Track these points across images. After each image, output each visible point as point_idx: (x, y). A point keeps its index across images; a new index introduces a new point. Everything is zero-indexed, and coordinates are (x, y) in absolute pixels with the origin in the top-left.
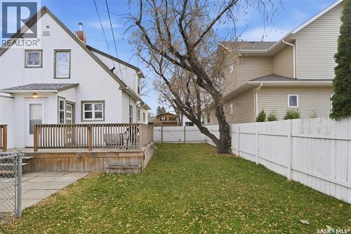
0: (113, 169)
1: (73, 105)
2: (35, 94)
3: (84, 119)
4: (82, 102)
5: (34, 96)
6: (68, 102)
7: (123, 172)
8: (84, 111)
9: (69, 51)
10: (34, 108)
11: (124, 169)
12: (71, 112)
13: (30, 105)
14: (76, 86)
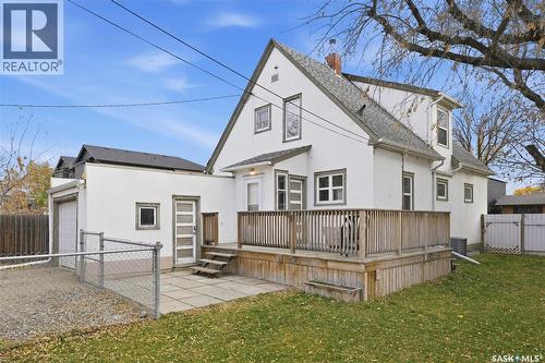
0: (315, 287)
1: (304, 180)
2: (253, 170)
3: (318, 202)
4: (316, 174)
5: (252, 173)
6: (293, 177)
7: (328, 296)
8: (318, 189)
9: (298, 96)
10: (253, 189)
11: (330, 290)
12: (301, 192)
13: (249, 185)
14: (307, 149)
